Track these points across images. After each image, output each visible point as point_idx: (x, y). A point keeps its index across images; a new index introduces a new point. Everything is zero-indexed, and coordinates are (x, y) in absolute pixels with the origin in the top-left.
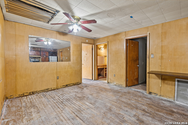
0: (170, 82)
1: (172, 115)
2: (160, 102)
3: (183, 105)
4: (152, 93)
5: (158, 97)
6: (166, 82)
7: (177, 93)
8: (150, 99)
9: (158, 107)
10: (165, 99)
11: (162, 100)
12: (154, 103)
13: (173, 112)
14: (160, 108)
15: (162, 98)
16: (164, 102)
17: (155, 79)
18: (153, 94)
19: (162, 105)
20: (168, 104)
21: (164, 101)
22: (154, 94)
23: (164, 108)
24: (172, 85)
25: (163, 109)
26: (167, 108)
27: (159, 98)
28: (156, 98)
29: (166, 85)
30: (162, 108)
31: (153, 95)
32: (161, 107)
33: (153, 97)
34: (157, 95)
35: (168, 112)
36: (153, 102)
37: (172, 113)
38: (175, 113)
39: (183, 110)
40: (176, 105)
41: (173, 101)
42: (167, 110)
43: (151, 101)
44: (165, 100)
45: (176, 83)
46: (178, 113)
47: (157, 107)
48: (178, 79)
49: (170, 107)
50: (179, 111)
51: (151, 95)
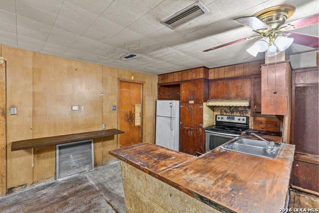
0: (49, 153)
1: (67, 204)
2: (39, 195)
3: (67, 180)
4: (14, 188)
5: (28, 188)
6: (42, 154)
7: (59, 165)
8: (17, 203)
9: (44, 207)
10: (42, 184)
11: (38, 189)
12: (31, 205)
13: (65, 198)
14: (47, 206)
15: (37, 186)
16: (44, 192)
17: (20, 156)
18: (17, 189)
19: (45, 198)
20: (50, 191)
21: (42, 189)
22: (19, 188)
23: (52, 202)
24: (51, 157)
25: (51, 204)
26: (54, 198)
27: (32, 190)
28: (27, 193)
29: (43, 161)
30: (48, 203)
31: (18, 191)
32: (46, 204)
33: (21, 194)
34: (25, 185)
35: (61, 203)
36: (27, 205)
37: (65, 201)
38: (68, 198)
39: (72, 187)
40: (61, 184)
41: (54, 181)
42: (57, 202)
43: (23, 206)
44: (44, 188)
45: (58, 151)
46: (71, 195)
47: (42, 209)
48: (59, 145)
49: (57, 193)
50: (69, 191)
51: (13, 194)
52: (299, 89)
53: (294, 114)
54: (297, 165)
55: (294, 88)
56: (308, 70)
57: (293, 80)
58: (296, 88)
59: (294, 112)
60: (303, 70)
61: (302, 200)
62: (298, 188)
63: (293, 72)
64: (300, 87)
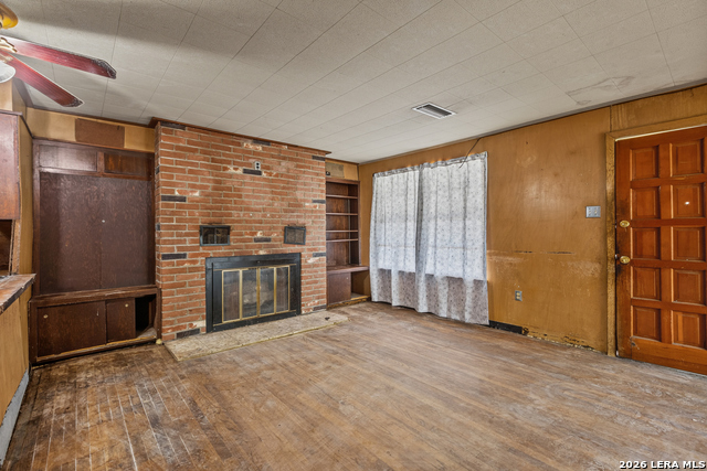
52: (47, 177)
53: (38, 224)
54: (45, 317)
55: (37, 175)
56: (61, 144)
57: (36, 159)
58: (42, 173)
59: (38, 220)
60: (53, 144)
61: (53, 373)
62: (47, 358)
63: (35, 142)
64: (48, 173)
